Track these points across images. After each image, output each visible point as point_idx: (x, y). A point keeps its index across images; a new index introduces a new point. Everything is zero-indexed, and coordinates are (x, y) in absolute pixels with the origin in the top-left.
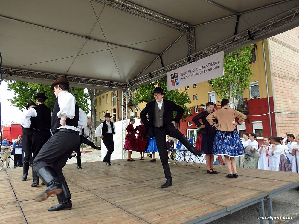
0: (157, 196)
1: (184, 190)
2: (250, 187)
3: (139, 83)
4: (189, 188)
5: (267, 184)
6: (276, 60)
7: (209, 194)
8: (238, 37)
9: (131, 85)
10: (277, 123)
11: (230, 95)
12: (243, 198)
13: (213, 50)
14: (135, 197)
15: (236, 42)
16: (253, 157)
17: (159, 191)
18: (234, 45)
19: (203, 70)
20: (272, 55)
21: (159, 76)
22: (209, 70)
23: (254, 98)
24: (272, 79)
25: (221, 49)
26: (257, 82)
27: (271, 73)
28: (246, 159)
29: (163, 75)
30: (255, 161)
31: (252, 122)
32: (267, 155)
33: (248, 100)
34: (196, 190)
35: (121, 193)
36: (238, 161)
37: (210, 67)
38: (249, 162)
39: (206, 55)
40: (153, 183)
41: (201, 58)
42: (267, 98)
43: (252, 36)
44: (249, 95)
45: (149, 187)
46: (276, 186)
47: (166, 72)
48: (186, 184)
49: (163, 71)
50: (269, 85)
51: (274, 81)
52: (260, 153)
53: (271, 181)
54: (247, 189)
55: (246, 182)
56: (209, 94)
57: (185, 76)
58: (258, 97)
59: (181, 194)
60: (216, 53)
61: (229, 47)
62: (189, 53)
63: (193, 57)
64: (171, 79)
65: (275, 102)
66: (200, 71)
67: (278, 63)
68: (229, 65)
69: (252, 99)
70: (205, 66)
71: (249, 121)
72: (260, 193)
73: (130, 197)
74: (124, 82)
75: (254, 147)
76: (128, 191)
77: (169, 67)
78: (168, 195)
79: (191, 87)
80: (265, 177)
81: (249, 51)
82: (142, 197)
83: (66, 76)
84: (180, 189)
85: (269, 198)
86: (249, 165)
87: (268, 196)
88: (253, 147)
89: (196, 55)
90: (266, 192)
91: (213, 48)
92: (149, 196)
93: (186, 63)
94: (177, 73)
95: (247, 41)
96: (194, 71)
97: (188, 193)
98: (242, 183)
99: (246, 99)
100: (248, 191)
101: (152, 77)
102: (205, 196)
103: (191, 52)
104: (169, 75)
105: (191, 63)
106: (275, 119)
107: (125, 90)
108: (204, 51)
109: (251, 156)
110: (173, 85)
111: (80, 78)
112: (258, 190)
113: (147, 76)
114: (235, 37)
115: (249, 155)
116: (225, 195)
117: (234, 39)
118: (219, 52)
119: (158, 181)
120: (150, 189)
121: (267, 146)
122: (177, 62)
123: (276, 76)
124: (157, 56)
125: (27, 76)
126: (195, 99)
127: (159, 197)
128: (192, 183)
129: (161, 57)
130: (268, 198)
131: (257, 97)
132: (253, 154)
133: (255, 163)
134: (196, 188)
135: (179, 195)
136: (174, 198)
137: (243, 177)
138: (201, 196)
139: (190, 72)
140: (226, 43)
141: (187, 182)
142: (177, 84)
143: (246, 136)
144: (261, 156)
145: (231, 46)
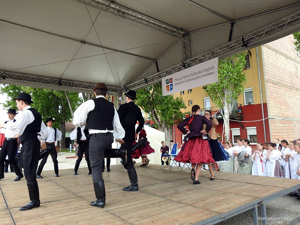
0: (152, 203)
1: (178, 196)
2: (244, 193)
3: (134, 88)
4: (183, 195)
5: (261, 190)
6: (269, 67)
7: (203, 200)
8: (232, 43)
9: (126, 90)
10: (271, 129)
11: (225, 101)
12: (237, 204)
13: (208, 56)
14: (129, 204)
15: (230, 49)
16: (247, 163)
17: (153, 197)
18: (229, 51)
19: (197, 76)
20: (265, 62)
21: (155, 81)
22: (203, 76)
23: (248, 104)
24: (266, 86)
25: (216, 55)
26: (251, 88)
27: (265, 80)
28: (240, 165)
29: (159, 80)
30: (249, 166)
31: (247, 128)
32: (261, 160)
33: (242, 106)
34: (191, 196)
35: (115, 200)
36: (232, 166)
37: (205, 73)
38: (244, 168)
39: (201, 61)
40: (148, 189)
41: (196, 64)
42: (261, 104)
43: (246, 43)
44: (243, 101)
45: (142, 193)
46: (270, 192)
47: (161, 77)
48: (180, 190)
49: (158, 76)
50: (263, 91)
51: (268, 87)
52: (254, 159)
53: (265, 187)
54: (241, 195)
55: (240, 188)
56: (204, 99)
57: (179, 81)
58: (253, 103)
59: (175, 200)
60: (211, 59)
61: (224, 53)
62: (184, 58)
63: (188, 63)
64: (166, 84)
65: (268, 108)
66: (195, 76)
67: (272, 70)
68: (224, 71)
69: (247, 105)
70: (199, 72)
71: (243, 127)
72: (253, 199)
73: (124, 204)
74: (120, 86)
75: (248, 153)
76: (122, 197)
77: (164, 72)
78: (162, 202)
79: (186, 92)
80: (259, 183)
81: (243, 58)
82: (136, 204)
83: (61, 80)
84: (174, 195)
85: (263, 204)
86: (244, 171)
87: (262, 202)
88: (246, 153)
89: (191, 61)
90: (260, 198)
91: (208, 54)
92: (144, 202)
93: (181, 69)
94: (172, 79)
95: (241, 48)
96: (188, 76)
97: (182, 199)
98: (236, 189)
99: (240, 105)
100: (242, 197)
101: (147, 82)
102: (199, 202)
103: (186, 58)
104: (164, 80)
105: (186, 68)
106: (268, 125)
107: (121, 95)
108: (199, 57)
109: (245, 162)
110: (168, 90)
111: (75, 82)
112: (252, 196)
113: (142, 81)
114: (229, 44)
115: (243, 161)
116: (219, 201)
117: (228, 46)
118: (214, 58)
119: (153, 187)
120: (144, 195)
121: (260, 152)
122: (172, 67)
123: (270, 83)
124: (152, 61)
125: (20, 80)
126: (190, 105)
127: (153, 204)
128: (186, 189)
129: (156, 63)
130: (261, 204)
131: (251, 103)
132: (247, 160)
133: (249, 169)
134: (190, 194)
135: (174, 201)
136: (168, 204)
137: (237, 183)
138: (195, 202)
139: (185, 77)
140: (220, 50)
141: (181, 188)
142: (171, 89)
143: (240, 141)
144: (255, 162)
145: (226, 52)
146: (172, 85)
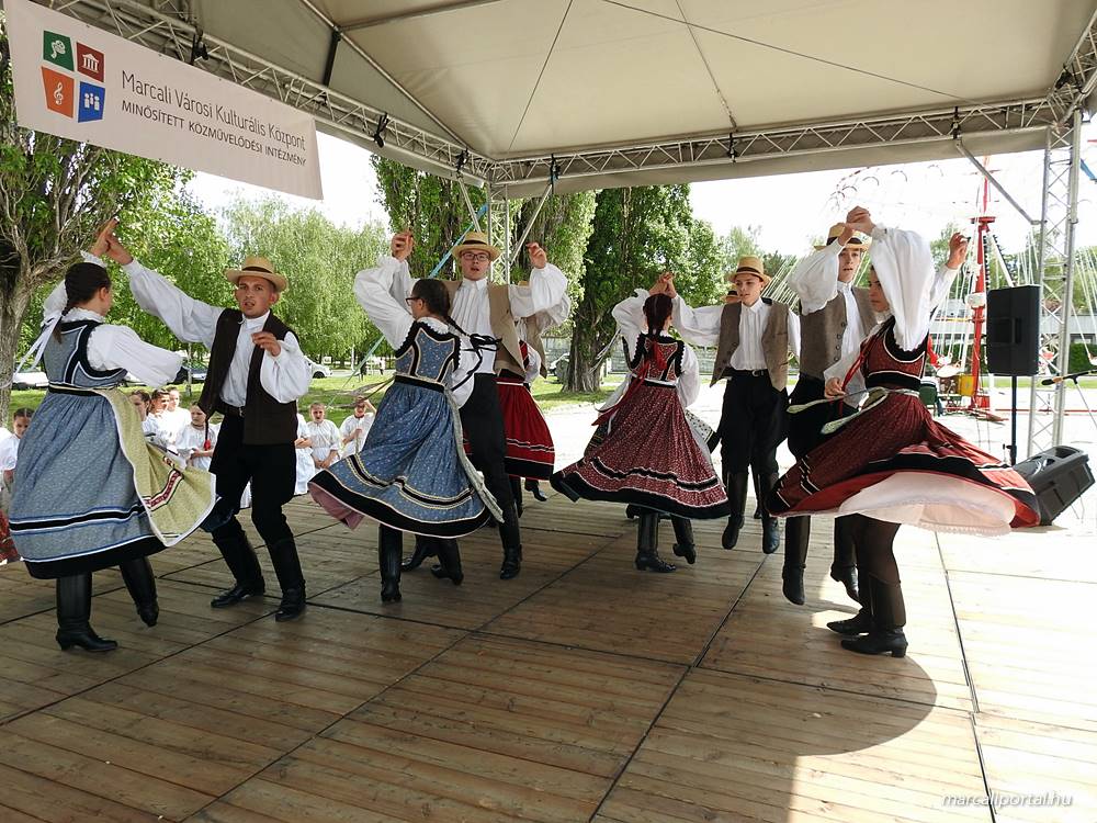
19: (247, 135)
66: (236, 131)
96: (205, 110)
146: (100, 92)
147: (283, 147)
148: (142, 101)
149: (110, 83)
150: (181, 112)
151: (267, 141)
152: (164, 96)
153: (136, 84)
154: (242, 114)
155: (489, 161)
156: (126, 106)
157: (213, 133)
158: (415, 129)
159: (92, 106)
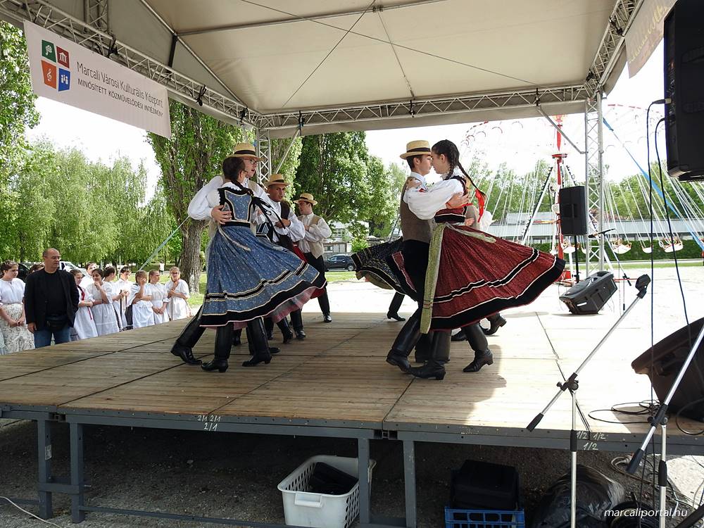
19: (136, 98)
29: (9, 15)
96: (115, 84)
146: (68, 74)
147: (152, 105)
148: (87, 79)
149: (72, 69)
150: (104, 85)
151: (145, 102)
152: (96, 76)
153: (84, 69)
154: (133, 87)
155: (259, 115)
156: (80, 82)
157: (120, 97)
158: (220, 95)
159: (65, 82)
